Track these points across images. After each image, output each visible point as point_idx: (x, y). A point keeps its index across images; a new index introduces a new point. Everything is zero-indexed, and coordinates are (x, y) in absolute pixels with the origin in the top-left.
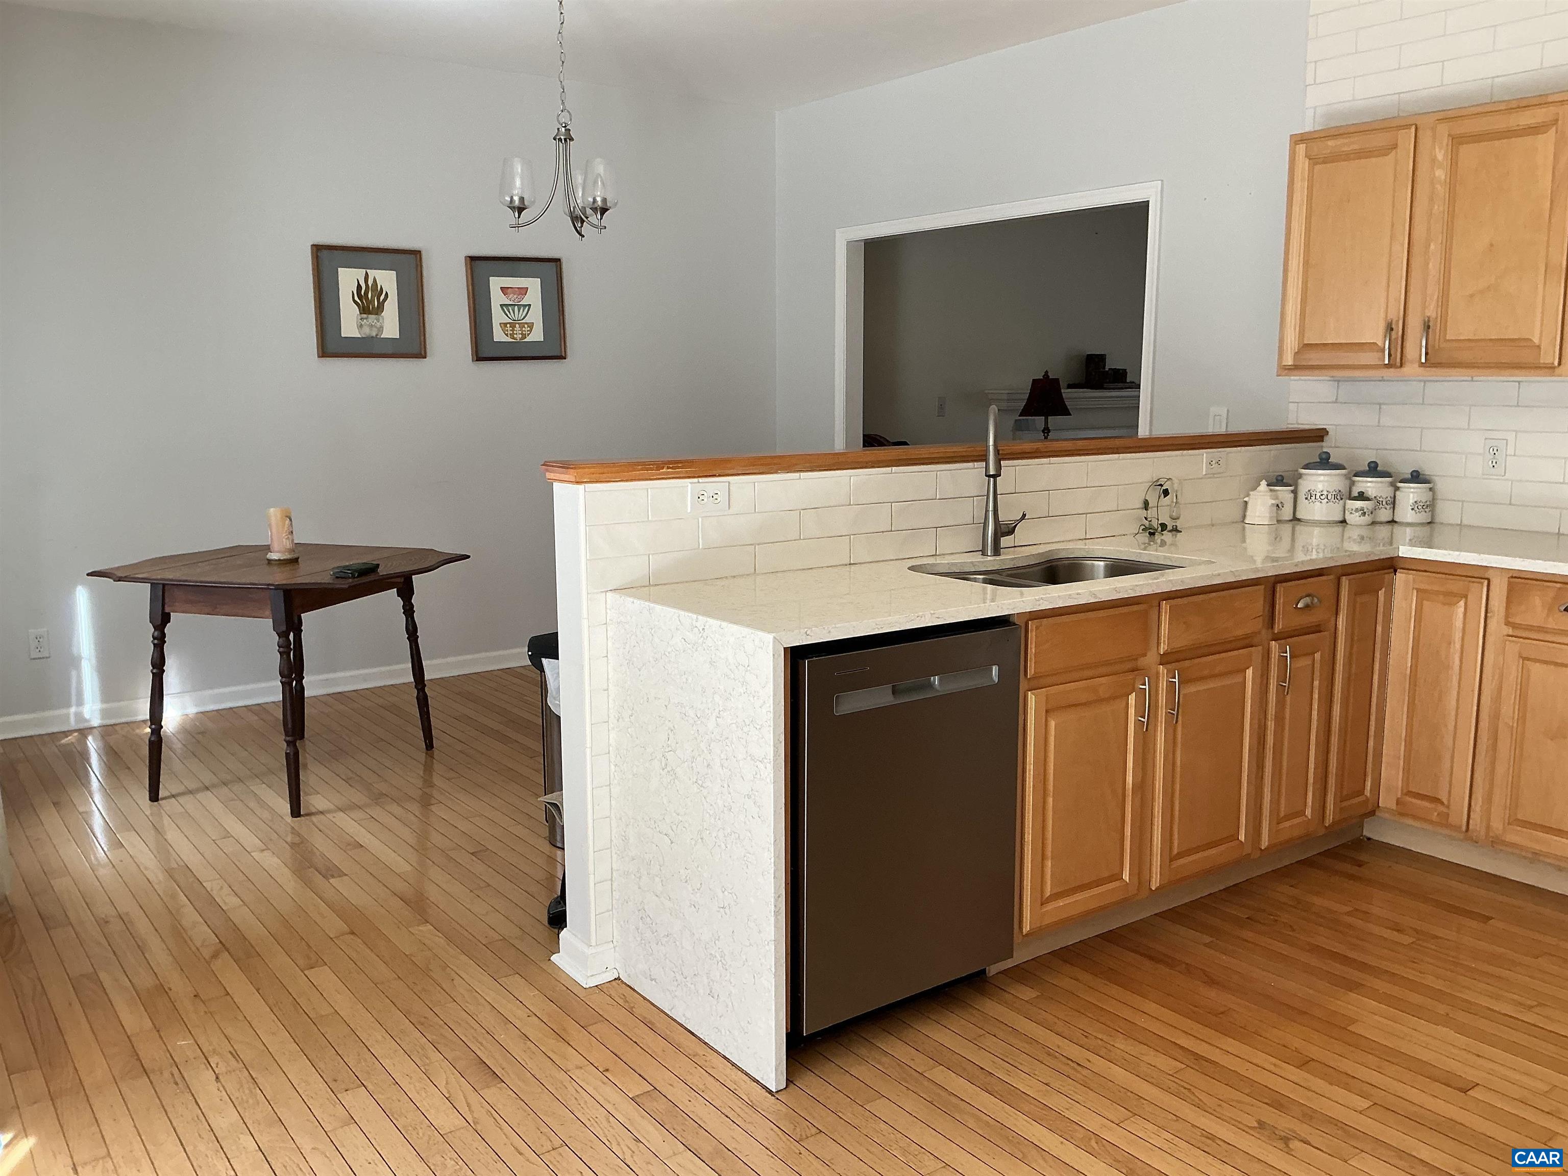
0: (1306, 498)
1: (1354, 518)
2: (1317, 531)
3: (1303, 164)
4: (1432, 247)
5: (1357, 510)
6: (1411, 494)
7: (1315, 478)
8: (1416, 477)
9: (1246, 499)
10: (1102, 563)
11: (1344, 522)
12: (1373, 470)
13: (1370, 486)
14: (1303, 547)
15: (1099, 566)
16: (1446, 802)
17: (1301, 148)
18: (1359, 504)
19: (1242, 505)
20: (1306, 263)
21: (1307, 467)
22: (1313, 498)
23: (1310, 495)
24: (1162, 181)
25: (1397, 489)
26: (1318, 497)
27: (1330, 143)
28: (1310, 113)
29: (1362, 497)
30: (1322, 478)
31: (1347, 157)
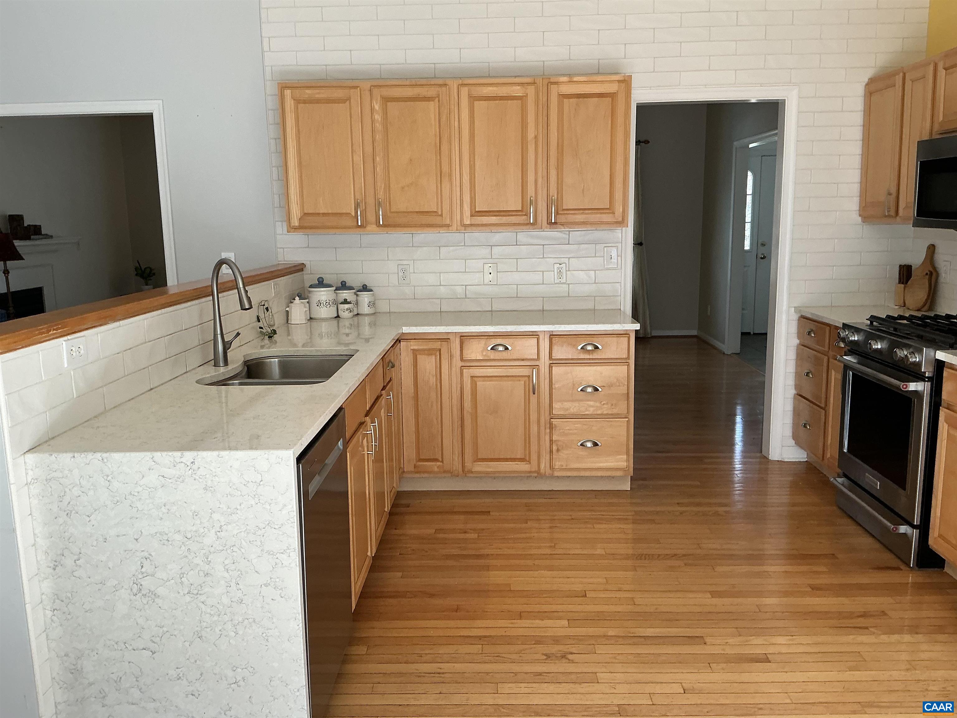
0: (318, 306)
1: (343, 314)
2: (324, 324)
3: (289, 103)
4: (378, 159)
5: (347, 309)
6: (365, 297)
7: (318, 293)
8: (365, 288)
9: (287, 309)
10: (276, 360)
11: (338, 317)
12: (344, 286)
13: (345, 294)
14: (319, 334)
15: (275, 361)
16: (441, 460)
17: (288, 92)
18: (347, 306)
19: (285, 314)
20: (300, 164)
21: (311, 286)
22: (322, 305)
23: (319, 303)
24: (162, 100)
25: (357, 295)
26: (324, 304)
27: (307, 91)
28: (268, 69)
29: (345, 302)
30: (323, 293)
31: (318, 101)
